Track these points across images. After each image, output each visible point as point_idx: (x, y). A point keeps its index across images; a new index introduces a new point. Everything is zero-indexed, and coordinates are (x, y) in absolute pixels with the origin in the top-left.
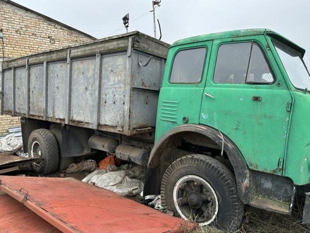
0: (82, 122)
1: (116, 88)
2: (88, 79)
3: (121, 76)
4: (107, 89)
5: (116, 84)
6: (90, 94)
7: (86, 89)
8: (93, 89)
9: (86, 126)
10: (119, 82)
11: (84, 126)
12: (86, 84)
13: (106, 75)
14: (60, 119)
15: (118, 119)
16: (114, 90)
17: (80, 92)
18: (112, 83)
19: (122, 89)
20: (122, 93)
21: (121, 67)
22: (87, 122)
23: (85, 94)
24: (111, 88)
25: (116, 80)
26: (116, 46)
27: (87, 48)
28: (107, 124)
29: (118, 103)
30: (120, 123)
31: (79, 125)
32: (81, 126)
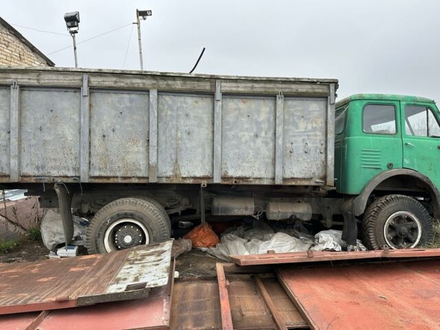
0: (248, 178)
1: (308, 136)
2: (258, 123)
3: (316, 123)
4: (294, 136)
5: (308, 132)
6: (263, 142)
7: (257, 136)
8: (267, 136)
9: (257, 182)
10: (314, 129)
11: (253, 183)
12: (255, 130)
13: (291, 120)
14: (195, 178)
15: (314, 169)
16: (306, 137)
17: (243, 140)
18: (303, 130)
19: (319, 138)
20: (318, 141)
21: (316, 114)
22: (259, 177)
23: (255, 142)
24: (300, 136)
25: (310, 127)
26: (311, 91)
27: (256, 85)
28: (295, 176)
29: (312, 153)
30: (317, 174)
31: (241, 182)
32: (245, 183)
